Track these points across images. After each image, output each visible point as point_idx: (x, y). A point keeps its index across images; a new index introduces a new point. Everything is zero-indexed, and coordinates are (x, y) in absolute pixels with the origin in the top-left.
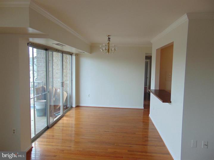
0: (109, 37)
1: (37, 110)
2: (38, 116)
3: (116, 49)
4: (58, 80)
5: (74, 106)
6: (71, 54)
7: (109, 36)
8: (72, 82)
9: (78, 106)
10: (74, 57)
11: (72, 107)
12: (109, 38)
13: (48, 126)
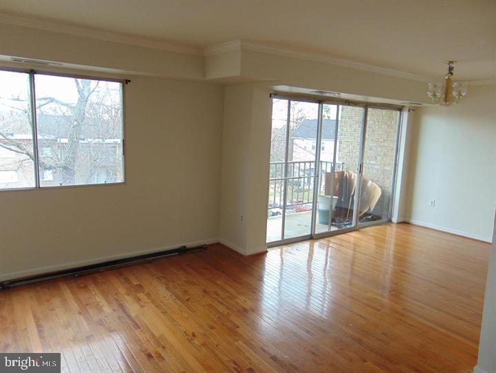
0: (452, 65)
1: (319, 210)
2: (320, 222)
3: (464, 94)
4: (372, 162)
5: (395, 219)
6: (400, 109)
7: (451, 62)
8: (395, 168)
9: (405, 223)
10: (405, 114)
11: (390, 221)
12: (451, 69)
13: (311, 234)
